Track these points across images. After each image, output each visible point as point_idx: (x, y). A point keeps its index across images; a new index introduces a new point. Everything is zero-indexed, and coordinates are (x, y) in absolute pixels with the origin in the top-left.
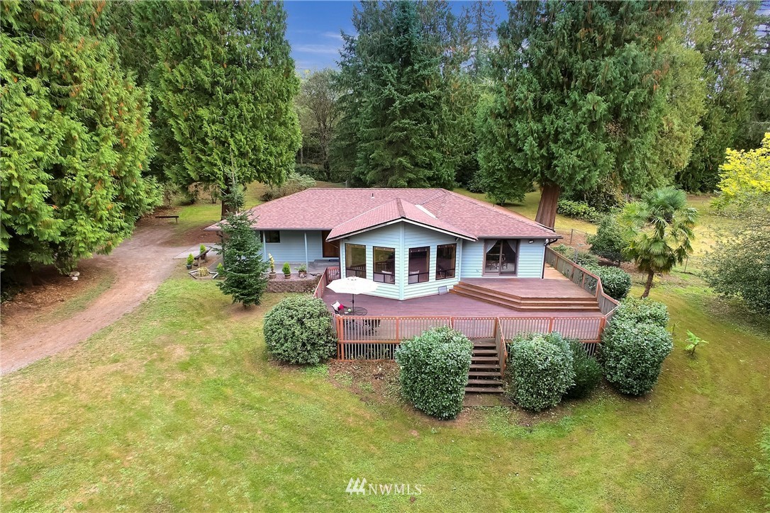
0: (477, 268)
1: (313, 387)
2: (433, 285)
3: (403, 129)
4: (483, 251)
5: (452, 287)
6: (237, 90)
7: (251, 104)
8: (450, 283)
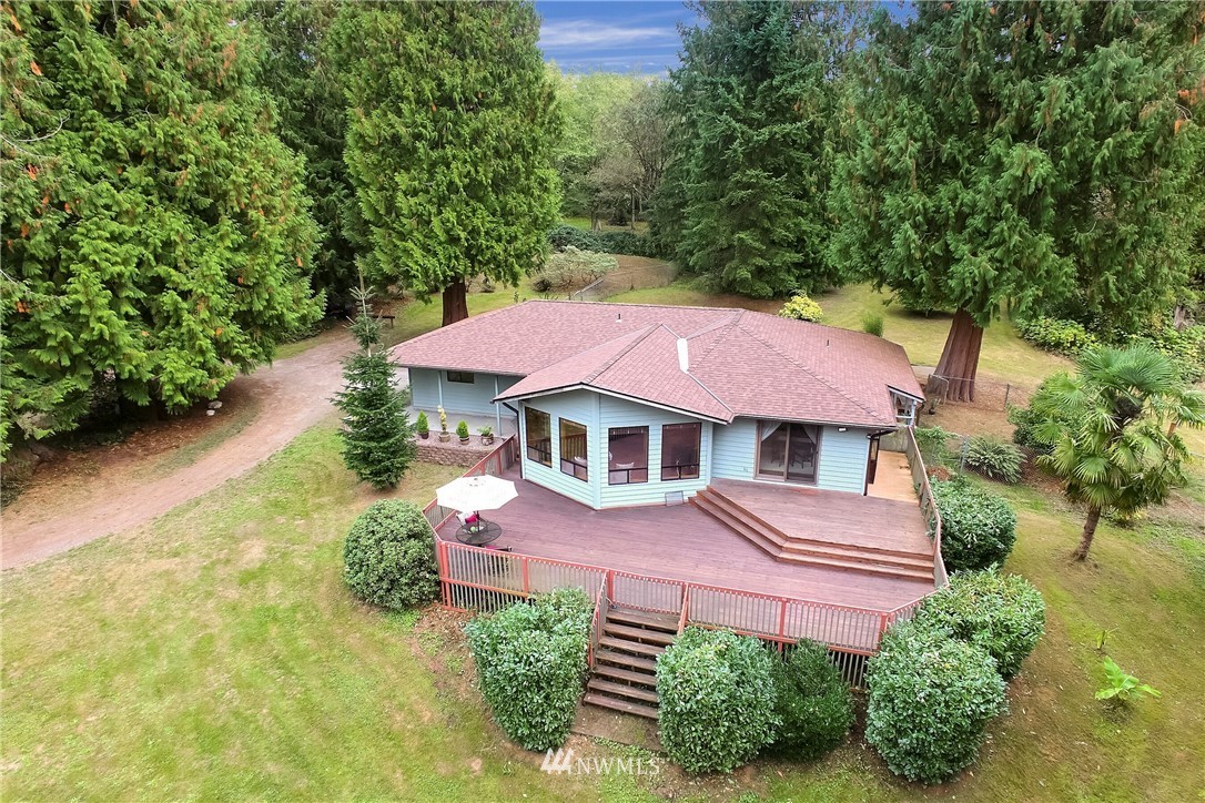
0: (746, 465)
1: (382, 647)
2: (655, 489)
3: (748, 186)
4: (754, 436)
5: (694, 494)
6: (450, 143)
7: (468, 165)
8: (689, 488)
